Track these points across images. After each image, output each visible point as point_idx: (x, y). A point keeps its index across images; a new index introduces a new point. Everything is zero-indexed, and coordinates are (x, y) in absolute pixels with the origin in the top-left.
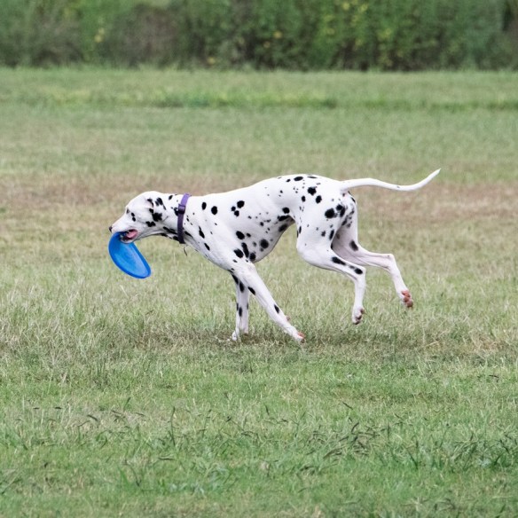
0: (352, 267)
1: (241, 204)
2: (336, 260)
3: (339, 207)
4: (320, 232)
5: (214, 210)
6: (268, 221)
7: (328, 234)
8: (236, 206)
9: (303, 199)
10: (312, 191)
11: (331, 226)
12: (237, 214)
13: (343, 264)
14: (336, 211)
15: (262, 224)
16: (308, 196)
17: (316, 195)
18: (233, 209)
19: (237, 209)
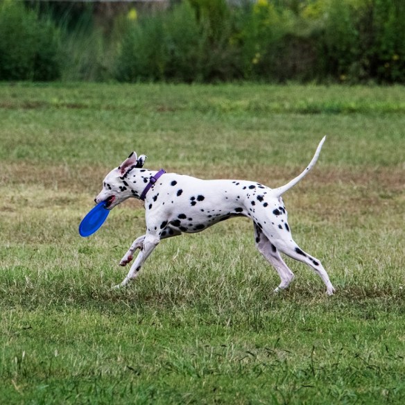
0: (311, 259)
1: (200, 198)
2: (298, 251)
3: (281, 208)
4: (277, 226)
5: (180, 193)
6: (217, 215)
8: (196, 197)
9: (253, 203)
10: (260, 198)
11: (283, 221)
13: (305, 255)
14: (280, 210)
16: (257, 202)
17: (263, 202)
18: (193, 198)
19: (195, 200)
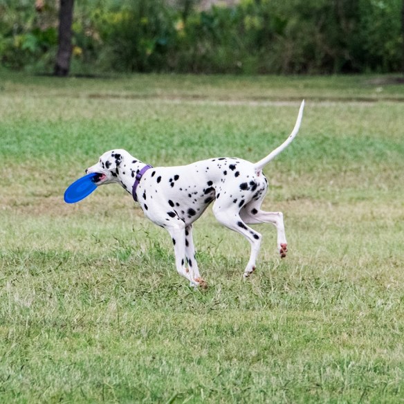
0: (252, 233)
1: (177, 177)
2: (240, 225)
3: (252, 183)
4: (232, 199)
5: (159, 180)
6: (195, 193)
7: (238, 202)
8: (173, 178)
9: (225, 173)
10: (232, 167)
11: (243, 197)
12: (172, 185)
13: (246, 228)
14: (249, 186)
15: (190, 196)
16: (229, 171)
17: (235, 171)
18: (171, 180)
19: (173, 181)
